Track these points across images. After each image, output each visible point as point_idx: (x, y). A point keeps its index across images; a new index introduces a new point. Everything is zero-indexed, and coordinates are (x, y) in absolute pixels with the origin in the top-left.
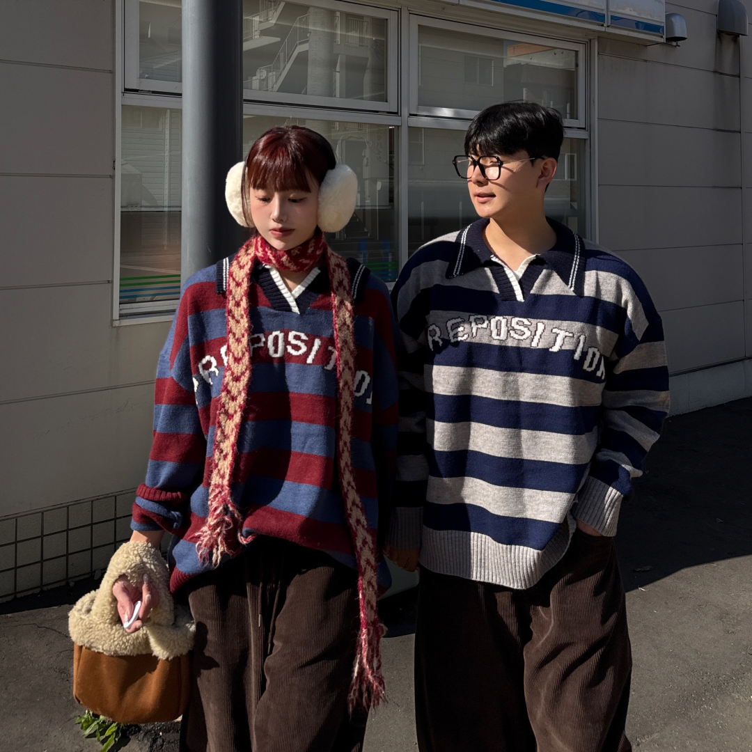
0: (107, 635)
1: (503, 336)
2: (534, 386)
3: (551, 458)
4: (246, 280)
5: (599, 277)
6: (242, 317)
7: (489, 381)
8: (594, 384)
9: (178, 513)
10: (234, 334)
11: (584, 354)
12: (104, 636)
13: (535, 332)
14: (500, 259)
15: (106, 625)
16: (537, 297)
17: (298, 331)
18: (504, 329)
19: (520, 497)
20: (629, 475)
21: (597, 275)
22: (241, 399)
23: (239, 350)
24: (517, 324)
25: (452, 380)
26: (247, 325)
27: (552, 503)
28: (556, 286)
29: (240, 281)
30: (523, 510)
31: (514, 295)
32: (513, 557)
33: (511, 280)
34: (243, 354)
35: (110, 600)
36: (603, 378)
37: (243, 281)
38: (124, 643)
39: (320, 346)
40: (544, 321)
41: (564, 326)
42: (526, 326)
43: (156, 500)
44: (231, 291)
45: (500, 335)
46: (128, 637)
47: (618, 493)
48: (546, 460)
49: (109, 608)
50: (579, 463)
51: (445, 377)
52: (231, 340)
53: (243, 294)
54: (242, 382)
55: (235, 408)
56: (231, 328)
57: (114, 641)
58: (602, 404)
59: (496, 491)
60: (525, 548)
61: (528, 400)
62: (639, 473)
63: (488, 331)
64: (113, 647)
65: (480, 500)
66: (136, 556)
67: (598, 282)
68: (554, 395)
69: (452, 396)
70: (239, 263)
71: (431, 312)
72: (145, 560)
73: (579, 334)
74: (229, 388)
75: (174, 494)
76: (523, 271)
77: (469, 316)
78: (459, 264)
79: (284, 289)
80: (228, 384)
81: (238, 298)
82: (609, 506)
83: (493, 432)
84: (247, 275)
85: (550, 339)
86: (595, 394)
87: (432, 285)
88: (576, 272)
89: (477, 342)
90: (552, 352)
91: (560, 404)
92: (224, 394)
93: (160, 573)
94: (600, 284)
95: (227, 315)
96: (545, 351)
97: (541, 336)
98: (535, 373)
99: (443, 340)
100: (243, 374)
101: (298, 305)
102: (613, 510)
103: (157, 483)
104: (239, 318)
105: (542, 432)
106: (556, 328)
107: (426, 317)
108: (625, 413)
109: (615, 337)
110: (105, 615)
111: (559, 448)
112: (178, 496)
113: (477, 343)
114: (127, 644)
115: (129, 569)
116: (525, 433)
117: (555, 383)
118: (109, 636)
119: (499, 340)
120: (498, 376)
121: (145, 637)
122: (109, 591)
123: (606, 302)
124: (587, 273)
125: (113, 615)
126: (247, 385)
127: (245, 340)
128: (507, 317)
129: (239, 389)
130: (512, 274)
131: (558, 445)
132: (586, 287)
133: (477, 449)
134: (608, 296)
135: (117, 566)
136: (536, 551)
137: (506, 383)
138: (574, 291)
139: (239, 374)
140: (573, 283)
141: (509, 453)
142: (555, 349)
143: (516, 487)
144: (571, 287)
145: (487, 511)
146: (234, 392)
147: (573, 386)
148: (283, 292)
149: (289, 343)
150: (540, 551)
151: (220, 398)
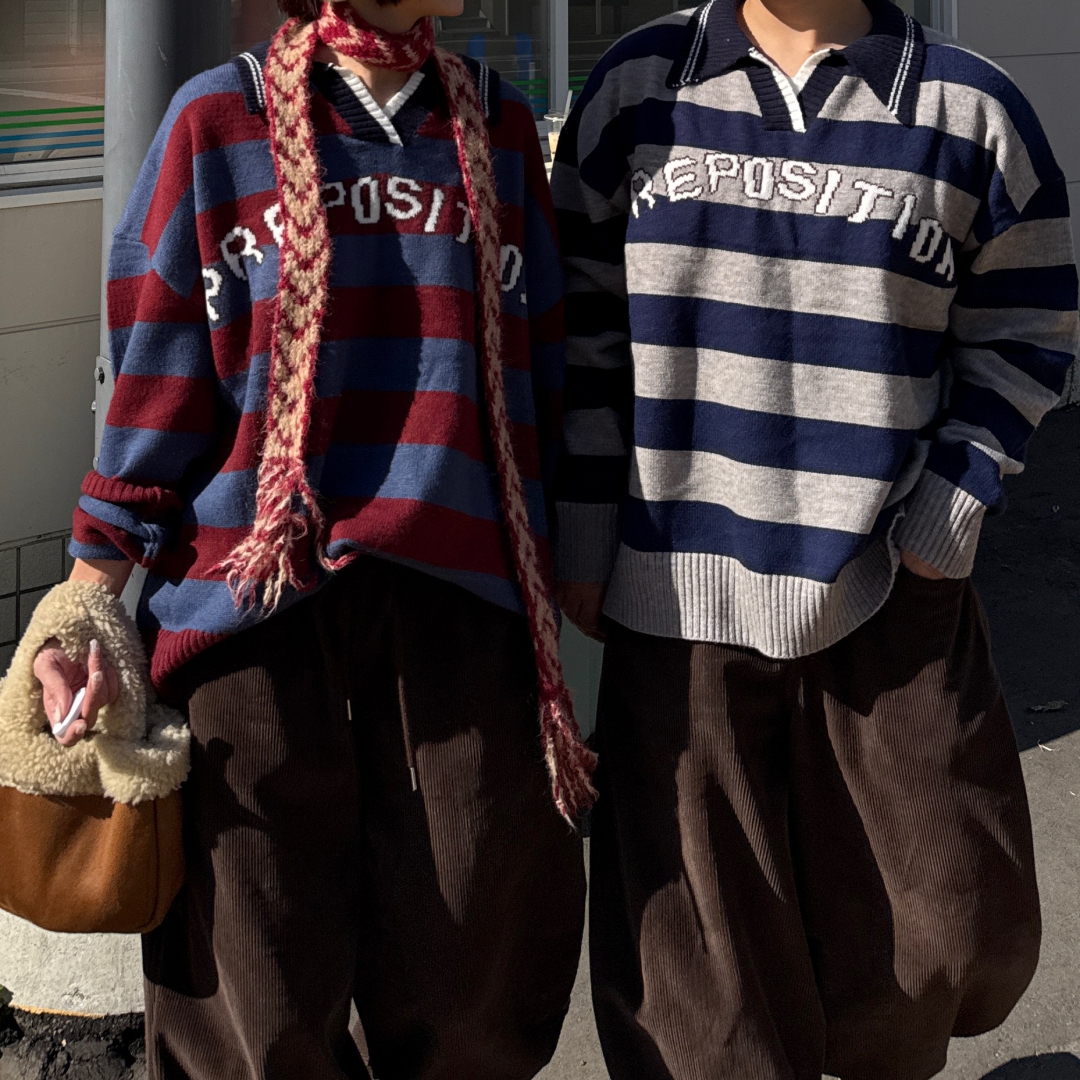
0: (21, 753)
1: (765, 193)
2: (819, 284)
3: (847, 416)
4: (301, 89)
5: (945, 93)
6: (302, 153)
7: (738, 273)
8: (931, 287)
9: (154, 527)
10: (292, 186)
11: (912, 231)
12: (17, 754)
13: (824, 186)
14: (765, 55)
15: (21, 734)
16: (830, 125)
17: (404, 177)
18: (767, 181)
19: (788, 485)
20: (999, 470)
21: (942, 88)
22: (316, 302)
23: (306, 213)
24: (792, 171)
25: (671, 267)
26: (314, 168)
27: (848, 497)
28: (865, 107)
29: (291, 91)
30: (793, 511)
31: (789, 121)
32: (774, 596)
33: (784, 93)
34: (314, 221)
35: (29, 685)
36: (950, 278)
37: (295, 91)
38: (52, 768)
39: (443, 201)
40: (840, 167)
41: (876, 178)
42: (806, 176)
43: (114, 499)
44: (276, 112)
45: (759, 191)
46: (59, 758)
47: (977, 502)
48: (837, 420)
49: (26, 700)
50: (897, 427)
51: (658, 262)
52: (288, 197)
53: (299, 113)
54: (316, 271)
55: (306, 316)
56: (284, 176)
57: (35, 764)
58: (949, 329)
59: (745, 476)
60: (798, 580)
61: (806, 310)
62: (1019, 467)
63: (739, 184)
64: (32, 775)
65: (719, 492)
66: (77, 606)
67: (942, 102)
68: (854, 302)
69: (669, 297)
70: (279, 61)
71: (638, 148)
72: (94, 613)
73: (903, 193)
74: (293, 282)
75: (148, 491)
76: (806, 78)
77: (705, 155)
78: (691, 63)
79: (370, 103)
80: (290, 273)
81: (290, 121)
82: (960, 526)
83: (741, 366)
84: (302, 81)
85: (849, 201)
86: (934, 308)
87: (639, 101)
88: (902, 83)
89: (717, 201)
90: (854, 224)
91: (865, 318)
92: (283, 293)
93: (121, 640)
94: (947, 105)
95: (272, 152)
96: (841, 221)
97: (833, 194)
98: (822, 261)
99: (656, 196)
100: (316, 255)
101: (399, 130)
102: (968, 533)
103: (119, 469)
104: (297, 156)
105: (830, 369)
106: (862, 180)
107: (629, 158)
108: (994, 355)
109: (974, 203)
110: (18, 715)
111: (862, 398)
112: (155, 495)
113: (718, 204)
114: (57, 772)
115: (62, 627)
116: (799, 369)
117: (856, 280)
118: (24, 756)
119: (757, 199)
120: (754, 264)
121: (91, 760)
122: (27, 669)
123: (956, 137)
124: (924, 85)
125: (35, 716)
126: (326, 274)
127: (314, 195)
128: (774, 159)
129: (311, 283)
130: (786, 82)
131: (860, 394)
132: (920, 110)
133: (711, 398)
134: (960, 127)
135: (42, 622)
136: (818, 584)
137: (768, 277)
138: (896, 115)
139: (310, 256)
140: (897, 101)
141: (771, 405)
142: (858, 218)
143: (782, 467)
144: (892, 109)
145: (731, 511)
146: (304, 288)
147: (887, 285)
148: (368, 107)
149: (389, 199)
150: (825, 586)
151: (277, 301)
